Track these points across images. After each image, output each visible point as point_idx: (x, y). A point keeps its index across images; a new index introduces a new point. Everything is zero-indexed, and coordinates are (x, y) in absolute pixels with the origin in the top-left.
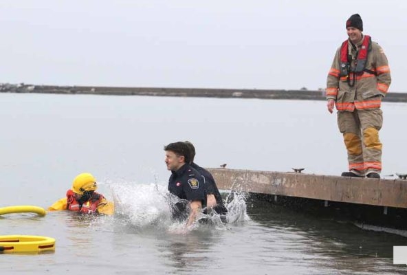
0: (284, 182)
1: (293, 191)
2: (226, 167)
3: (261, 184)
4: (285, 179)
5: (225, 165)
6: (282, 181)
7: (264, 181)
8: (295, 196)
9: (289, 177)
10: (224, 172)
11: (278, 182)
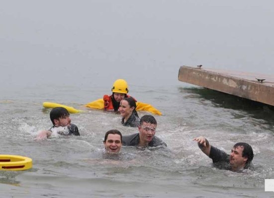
0: (249, 88)
1: (256, 97)
2: (201, 67)
3: (230, 87)
4: (250, 86)
5: (201, 66)
6: (248, 87)
7: (233, 85)
8: (258, 101)
9: (253, 85)
10: (200, 72)
11: (244, 87)
